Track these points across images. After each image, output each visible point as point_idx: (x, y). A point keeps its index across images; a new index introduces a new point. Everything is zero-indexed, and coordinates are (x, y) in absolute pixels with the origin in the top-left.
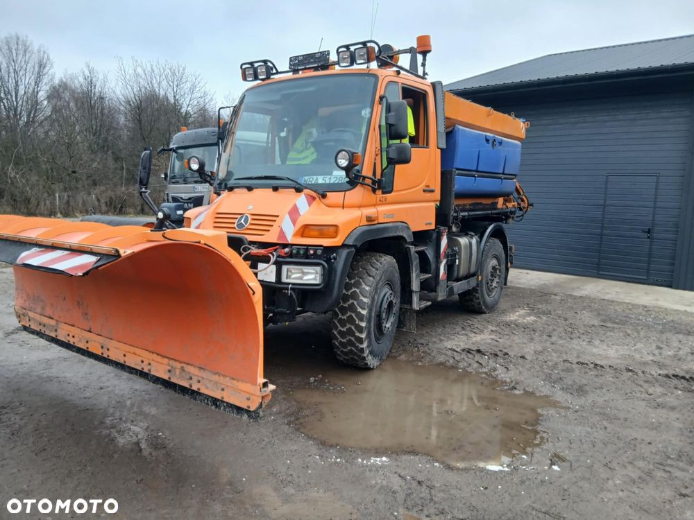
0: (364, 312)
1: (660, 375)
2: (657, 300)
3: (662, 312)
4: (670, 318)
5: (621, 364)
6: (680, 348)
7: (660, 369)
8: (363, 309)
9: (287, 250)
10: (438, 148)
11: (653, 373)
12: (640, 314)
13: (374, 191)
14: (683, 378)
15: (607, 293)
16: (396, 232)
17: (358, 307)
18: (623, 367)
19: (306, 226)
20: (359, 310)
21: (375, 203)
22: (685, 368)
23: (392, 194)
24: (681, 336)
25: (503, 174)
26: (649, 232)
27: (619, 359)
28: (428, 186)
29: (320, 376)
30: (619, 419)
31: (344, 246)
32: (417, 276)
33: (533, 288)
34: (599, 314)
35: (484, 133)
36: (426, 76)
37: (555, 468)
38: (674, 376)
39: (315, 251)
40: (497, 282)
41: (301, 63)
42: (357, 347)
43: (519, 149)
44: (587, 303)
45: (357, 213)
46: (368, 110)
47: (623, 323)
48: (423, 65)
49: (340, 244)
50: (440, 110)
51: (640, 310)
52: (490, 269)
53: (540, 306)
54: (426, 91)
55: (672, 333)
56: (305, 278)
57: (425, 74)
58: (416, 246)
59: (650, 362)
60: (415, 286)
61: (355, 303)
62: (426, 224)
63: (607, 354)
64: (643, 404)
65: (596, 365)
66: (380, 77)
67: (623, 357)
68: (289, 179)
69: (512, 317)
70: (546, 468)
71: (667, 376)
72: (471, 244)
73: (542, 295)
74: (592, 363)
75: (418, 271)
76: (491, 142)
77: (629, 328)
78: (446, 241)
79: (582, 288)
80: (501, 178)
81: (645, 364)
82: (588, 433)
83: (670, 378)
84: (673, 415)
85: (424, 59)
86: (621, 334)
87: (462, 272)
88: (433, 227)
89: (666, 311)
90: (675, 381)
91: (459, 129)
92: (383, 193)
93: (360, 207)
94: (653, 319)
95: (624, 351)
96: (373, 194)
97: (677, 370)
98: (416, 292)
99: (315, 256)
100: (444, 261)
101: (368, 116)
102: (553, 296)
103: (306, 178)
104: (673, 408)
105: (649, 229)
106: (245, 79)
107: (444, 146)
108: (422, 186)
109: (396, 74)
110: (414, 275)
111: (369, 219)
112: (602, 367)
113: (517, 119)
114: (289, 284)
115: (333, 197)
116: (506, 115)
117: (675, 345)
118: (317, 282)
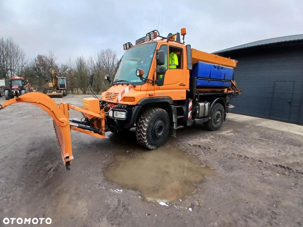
0: (145, 129)
1: (273, 165)
2: (290, 129)
3: (289, 135)
4: (291, 138)
5: (258, 157)
6: (289, 152)
7: (275, 162)
8: (145, 128)
9: (116, 106)
10: (188, 69)
11: (271, 163)
12: (279, 135)
13: (153, 85)
14: (284, 167)
15: (270, 125)
16: (164, 100)
17: (143, 127)
18: (258, 159)
19: (125, 97)
20: (144, 128)
21: (154, 89)
22: (287, 162)
23: (163, 86)
24: (292, 146)
25: (224, 79)
26: (290, 103)
27: (258, 155)
28: (182, 83)
29: (132, 150)
30: (241, 186)
31: (137, 105)
32: (175, 117)
33: (241, 122)
34: (261, 134)
35: (214, 64)
36: (184, 43)
37: (190, 209)
38: (280, 166)
39: (124, 106)
40: (220, 120)
41: (139, 42)
42: (143, 142)
43: (233, 71)
44: (259, 129)
45: (145, 93)
46: (153, 55)
47: (269, 138)
48: (183, 39)
49: (136, 104)
50: (189, 55)
51: (280, 133)
52: (216, 115)
53: (238, 129)
54: (182, 48)
55: (289, 144)
56: (122, 116)
57: (184, 42)
58: (175, 106)
59: (272, 158)
60: (174, 120)
61: (143, 126)
62: (181, 98)
63: (254, 152)
64: (257, 179)
65: (246, 157)
66: (158, 43)
67: (261, 154)
68: (126, 81)
69: (224, 133)
70: (186, 208)
71: (277, 166)
72: (205, 105)
73: (242, 125)
74: (244, 156)
75: (176, 115)
76: (217, 68)
77: (271, 141)
78: (192, 104)
79: (261, 123)
80: (223, 81)
81: (269, 158)
82: (220, 192)
83: (277, 167)
84: (269, 187)
85: (184, 37)
86: (266, 144)
87: (200, 115)
88: (185, 98)
89: (291, 134)
90: (279, 168)
91: (199, 62)
92: (158, 85)
93: (147, 90)
94: (284, 137)
95: (263, 151)
96: (152, 86)
97: (283, 162)
98: (175, 123)
99: (124, 108)
100: (190, 112)
101: (152, 57)
102: (247, 125)
103: (132, 80)
104: (270, 183)
105: (290, 102)
106: (124, 50)
107: (191, 69)
108: (179, 83)
109: (166, 42)
110: (174, 116)
111: (150, 95)
112: (248, 158)
113: (231, 59)
114: (115, 118)
115: (138, 87)
116: (226, 58)
117: (287, 150)
118: (124, 118)
